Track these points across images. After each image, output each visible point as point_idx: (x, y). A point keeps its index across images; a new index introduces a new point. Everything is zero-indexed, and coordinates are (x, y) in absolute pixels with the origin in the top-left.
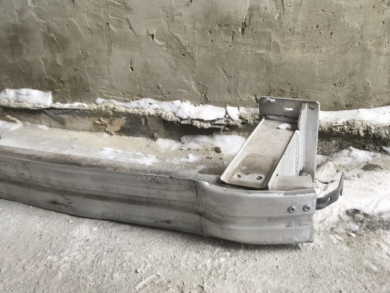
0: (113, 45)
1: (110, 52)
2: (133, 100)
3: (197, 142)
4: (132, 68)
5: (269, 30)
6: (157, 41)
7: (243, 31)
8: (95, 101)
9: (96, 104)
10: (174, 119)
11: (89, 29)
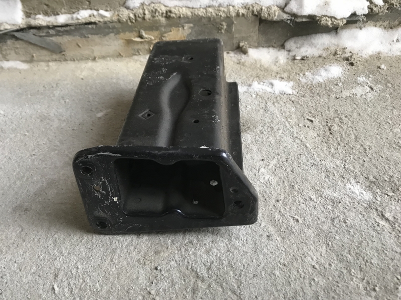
8: (125, 3)
9: (128, 8)
10: (285, 16)
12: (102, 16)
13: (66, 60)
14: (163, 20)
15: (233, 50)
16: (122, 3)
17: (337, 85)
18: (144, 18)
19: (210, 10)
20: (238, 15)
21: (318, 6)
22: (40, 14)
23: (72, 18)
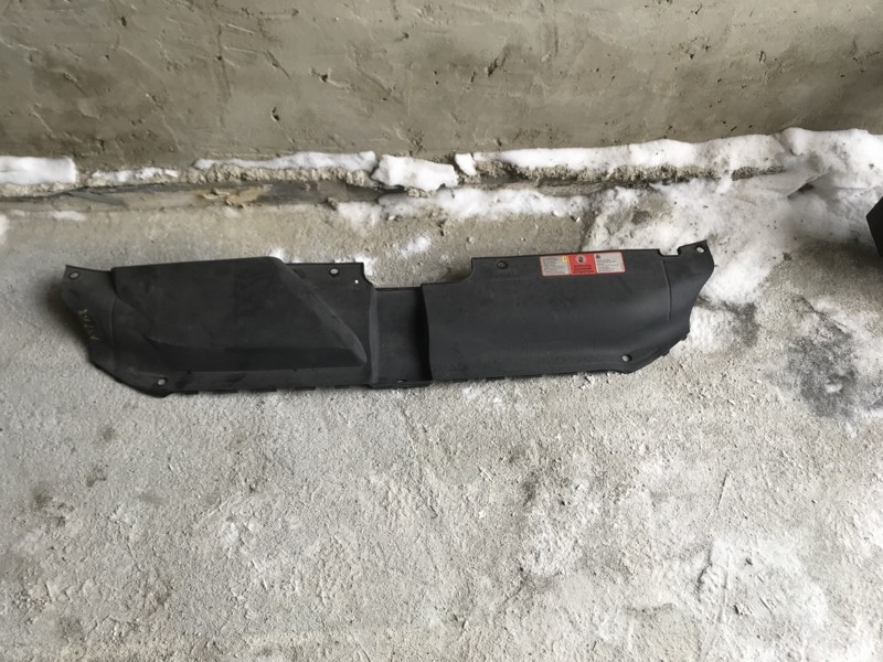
0: (232, 86)
1: (226, 96)
2: (278, 156)
3: (407, 203)
4: (277, 117)
5: (531, 72)
6: (334, 83)
7: (490, 72)
8: (194, 164)
9: (197, 169)
10: (372, 184)
11: (169, 63)
12: (170, 177)
13: (129, 210)
14: (239, 181)
15: (321, 203)
16: (190, 163)
17: (419, 264)
18: (216, 180)
19: (290, 173)
20: (321, 179)
21: (406, 178)
22: (95, 171)
23: (134, 177)
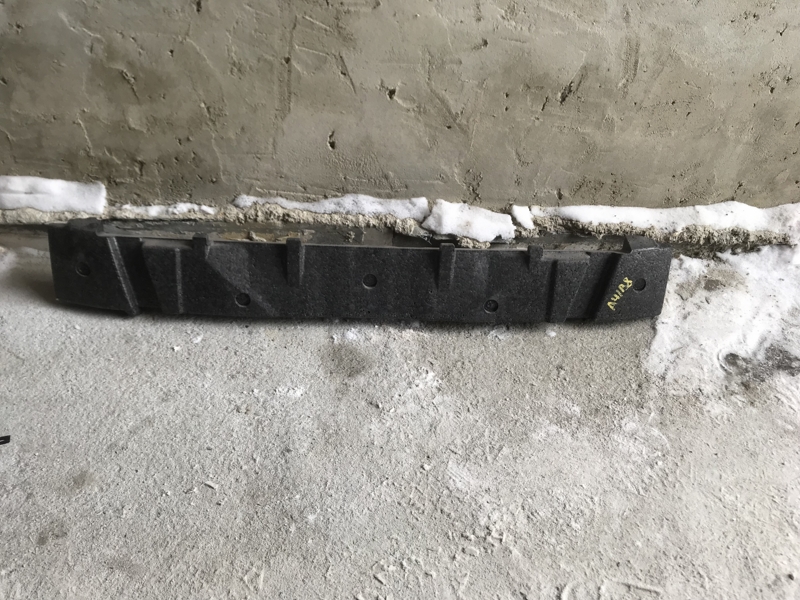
0: (293, 99)
1: (284, 111)
2: (326, 197)
4: (333, 145)
5: (605, 100)
6: (400, 102)
7: (563, 99)
8: (234, 200)
9: (237, 206)
10: (422, 233)
11: (234, 64)
12: (204, 213)
16: (230, 199)
18: (255, 220)
19: (336, 217)
20: (368, 225)
21: (459, 226)
22: (127, 203)
23: (167, 211)
